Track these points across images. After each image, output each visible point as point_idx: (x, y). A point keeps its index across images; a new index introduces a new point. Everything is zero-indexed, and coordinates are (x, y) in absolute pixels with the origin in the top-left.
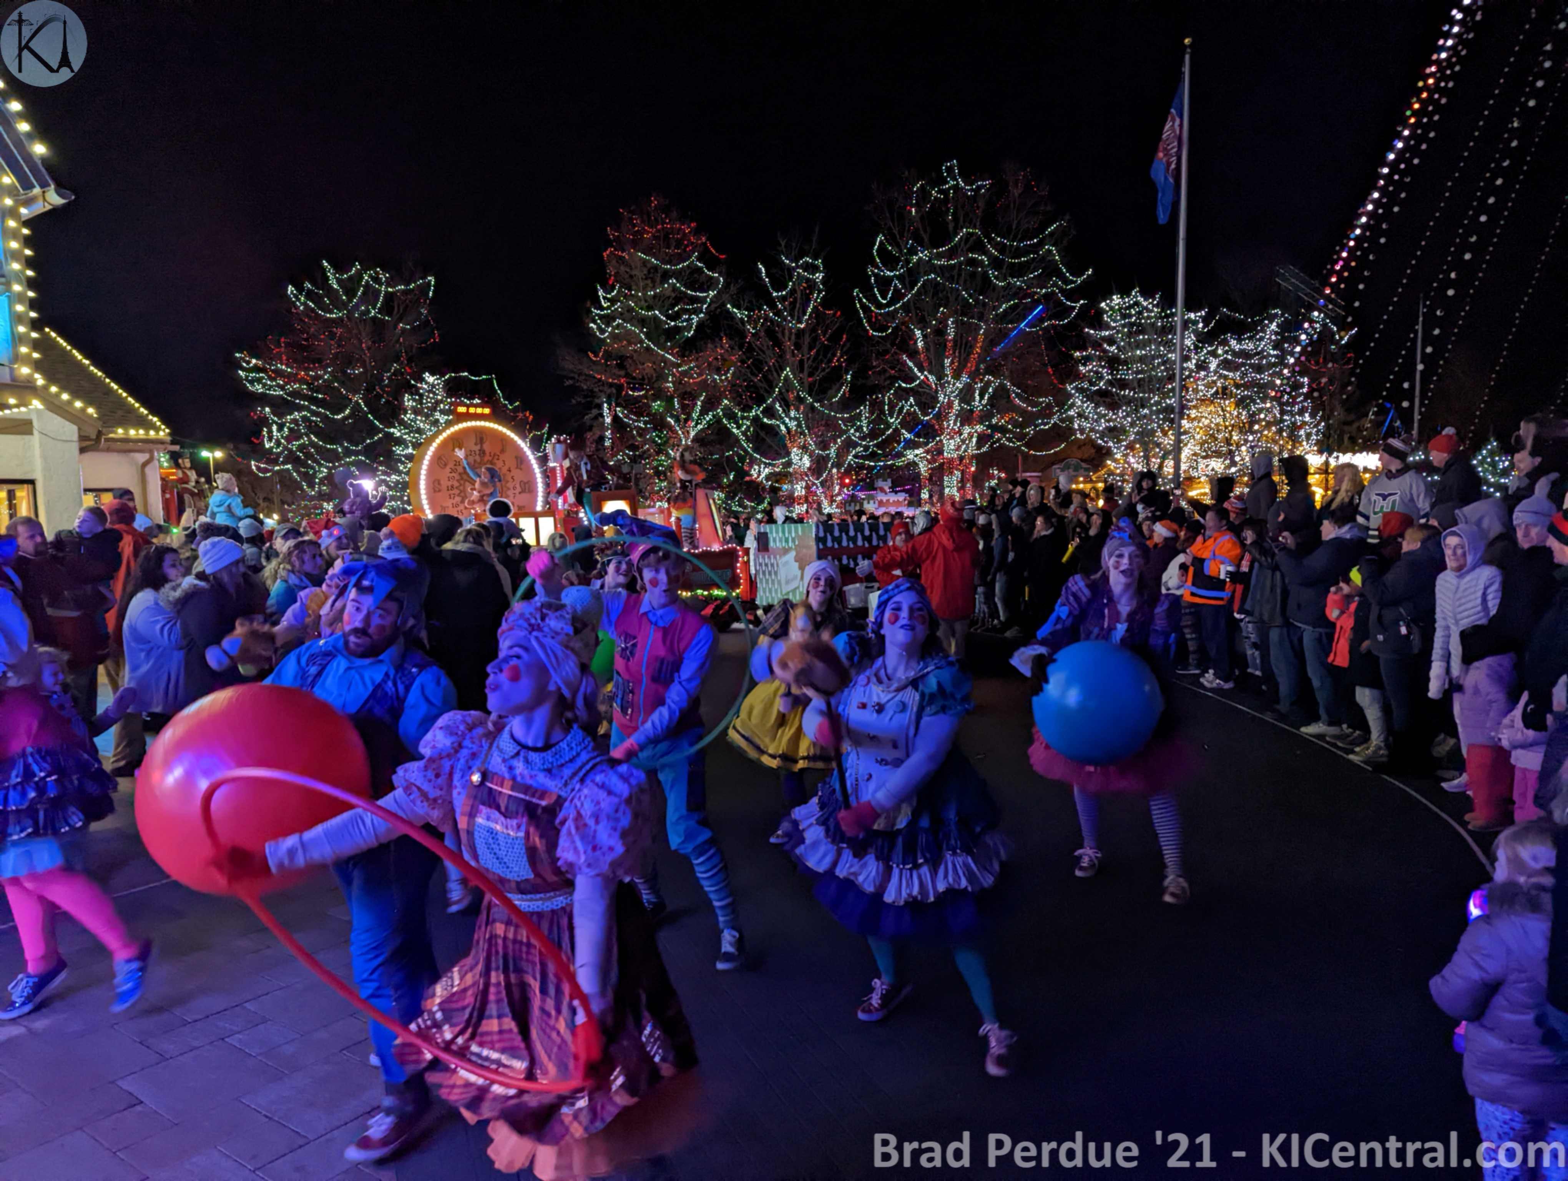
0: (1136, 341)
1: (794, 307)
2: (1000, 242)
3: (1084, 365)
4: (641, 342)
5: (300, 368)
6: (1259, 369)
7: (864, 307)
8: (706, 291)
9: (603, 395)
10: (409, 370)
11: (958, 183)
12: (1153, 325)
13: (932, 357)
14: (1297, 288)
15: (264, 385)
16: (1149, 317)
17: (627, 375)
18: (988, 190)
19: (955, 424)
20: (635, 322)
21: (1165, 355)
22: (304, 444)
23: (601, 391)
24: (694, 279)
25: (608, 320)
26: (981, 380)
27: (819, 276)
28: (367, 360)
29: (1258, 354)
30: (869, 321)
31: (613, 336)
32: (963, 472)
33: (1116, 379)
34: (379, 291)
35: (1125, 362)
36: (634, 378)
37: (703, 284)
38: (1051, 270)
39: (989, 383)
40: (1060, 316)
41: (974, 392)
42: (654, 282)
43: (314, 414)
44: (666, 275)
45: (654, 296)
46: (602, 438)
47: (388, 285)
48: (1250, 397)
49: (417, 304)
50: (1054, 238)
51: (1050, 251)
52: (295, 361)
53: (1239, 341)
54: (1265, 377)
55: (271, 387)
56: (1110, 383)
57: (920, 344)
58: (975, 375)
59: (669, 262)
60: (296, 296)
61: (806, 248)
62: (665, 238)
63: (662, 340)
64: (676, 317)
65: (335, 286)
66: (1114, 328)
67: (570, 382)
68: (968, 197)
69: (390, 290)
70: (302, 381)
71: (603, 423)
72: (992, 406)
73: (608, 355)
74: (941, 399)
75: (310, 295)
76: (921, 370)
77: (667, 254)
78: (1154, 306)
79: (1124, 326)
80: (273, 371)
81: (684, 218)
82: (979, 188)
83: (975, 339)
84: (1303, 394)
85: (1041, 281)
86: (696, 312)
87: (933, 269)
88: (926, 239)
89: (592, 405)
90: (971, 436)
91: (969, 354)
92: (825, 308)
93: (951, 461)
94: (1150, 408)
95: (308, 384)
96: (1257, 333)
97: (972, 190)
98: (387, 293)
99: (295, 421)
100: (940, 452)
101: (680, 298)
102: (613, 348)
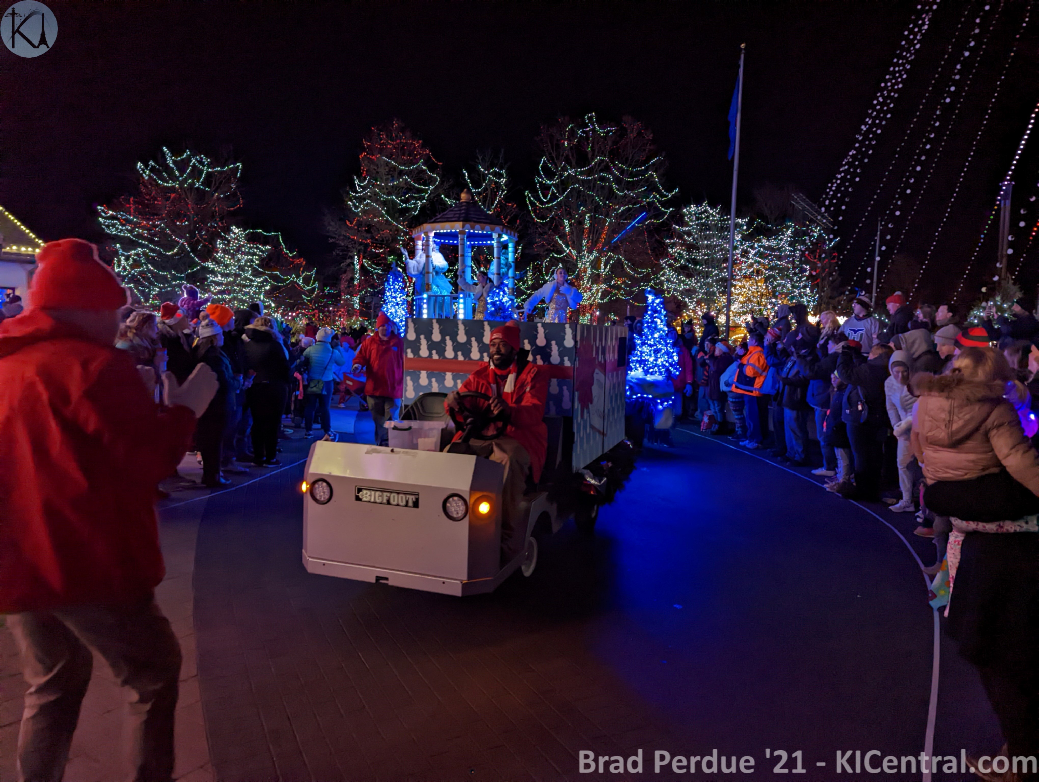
0: (704, 235)
1: (486, 200)
2: (621, 167)
3: (672, 248)
4: (383, 216)
5: (143, 219)
6: (780, 258)
7: (531, 202)
8: (428, 186)
9: (355, 250)
10: (221, 225)
11: (595, 128)
12: (716, 225)
13: (575, 239)
14: (804, 209)
15: (117, 229)
16: (713, 220)
17: (372, 238)
18: (613, 133)
19: (588, 283)
20: (379, 203)
21: (722, 245)
22: (143, 270)
23: (354, 248)
24: (419, 177)
25: (361, 200)
26: (606, 256)
27: (503, 181)
28: (192, 216)
29: (779, 249)
30: (535, 212)
31: (364, 211)
32: (592, 315)
33: (692, 259)
34: (203, 171)
35: (697, 249)
36: (377, 240)
37: (426, 181)
38: (652, 188)
39: (610, 258)
40: (657, 217)
41: (601, 263)
42: (393, 177)
43: (152, 250)
44: (401, 173)
45: (393, 187)
46: (353, 279)
47: (209, 165)
48: (773, 276)
49: (229, 181)
50: (655, 168)
51: (652, 175)
52: (140, 213)
53: (768, 240)
54: (783, 263)
55: (122, 230)
56: (687, 260)
57: (567, 229)
58: (600, 252)
59: (404, 165)
60: (143, 170)
61: (496, 162)
62: (402, 149)
63: (397, 215)
64: (406, 201)
65: (171, 165)
66: (691, 226)
67: (333, 240)
68: (602, 137)
69: (210, 170)
70: (144, 228)
71: (354, 269)
72: (612, 272)
73: (359, 224)
74: (579, 266)
75: (153, 170)
76: (567, 246)
77: (403, 159)
78: (716, 213)
79: (697, 225)
80: (124, 220)
81: (414, 136)
82: (609, 132)
83: (603, 228)
84: (805, 276)
85: (647, 194)
86: (421, 199)
87: (578, 181)
88: (574, 163)
89: (346, 256)
90: (597, 291)
91: (598, 239)
92: (506, 202)
94: (712, 277)
95: (149, 230)
96: (779, 236)
97: (604, 133)
98: (208, 172)
99: (137, 254)
101: (410, 189)
102: (363, 219)
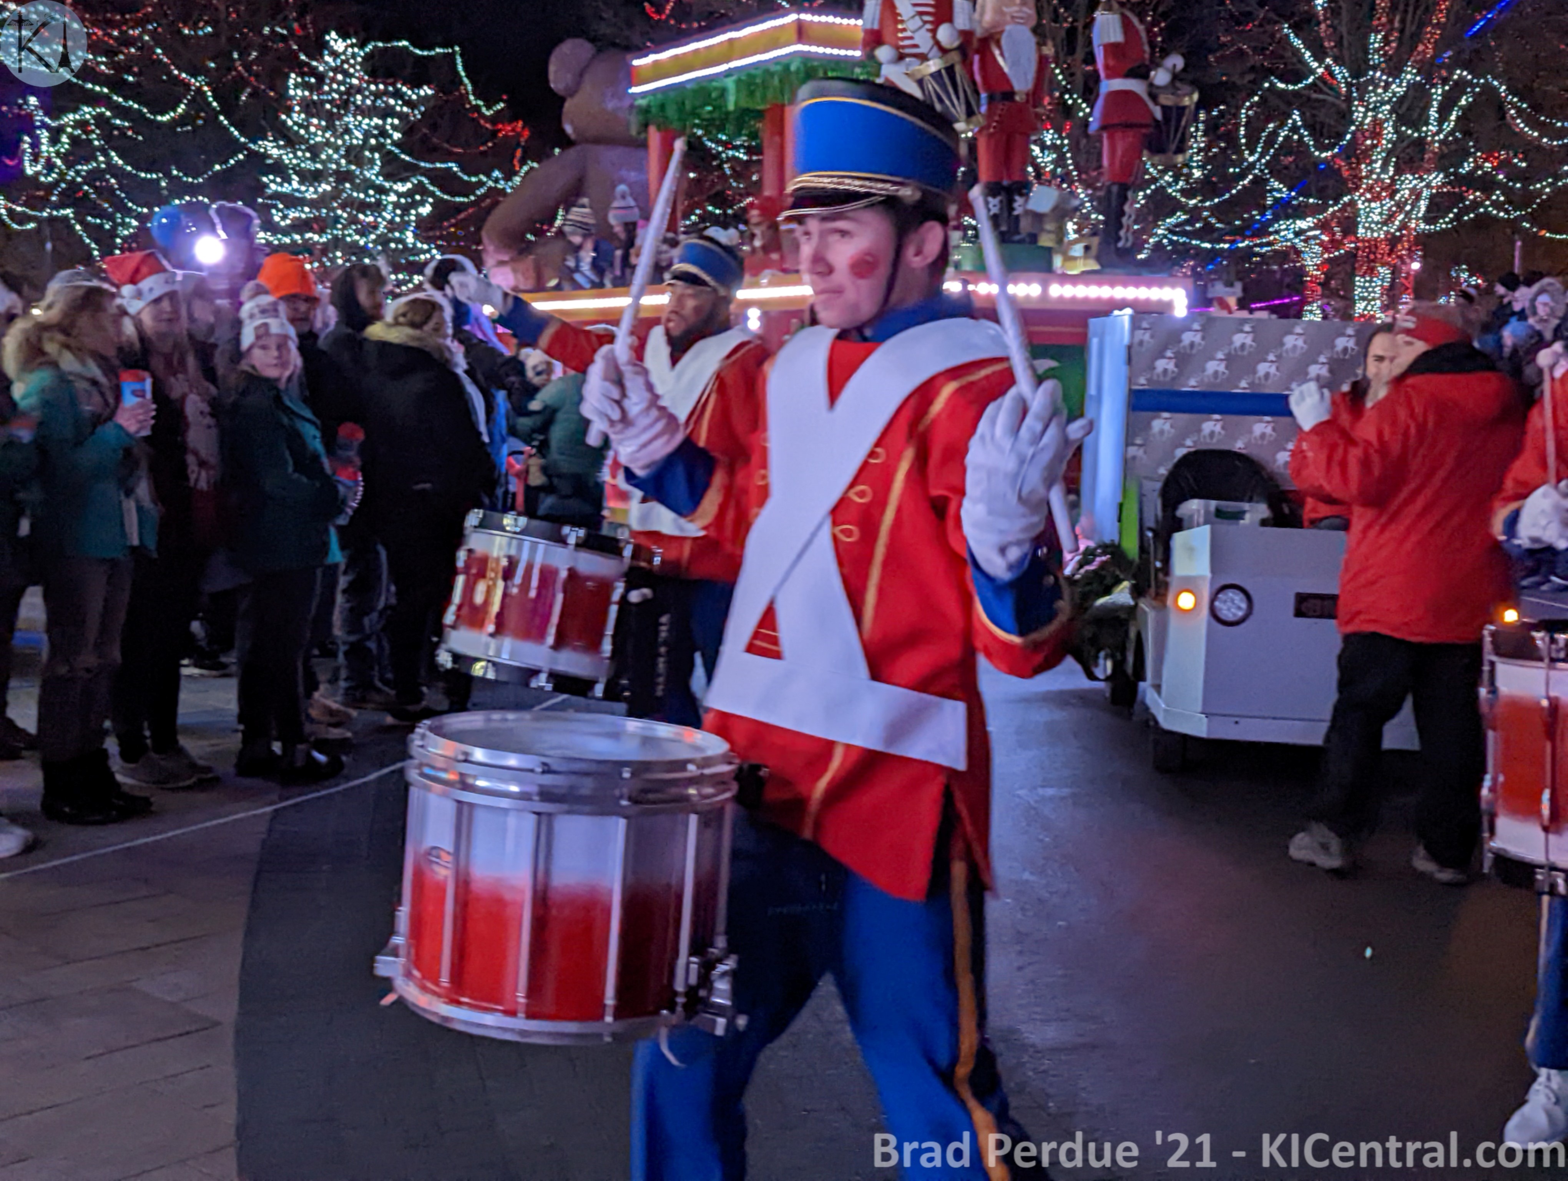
5: (96, 23)
10: (298, 32)
13: (1344, 30)
19: (1384, 168)
22: (97, 169)
26: (1445, 81)
28: (222, 10)
32: (1395, 272)
39: (1459, 87)
41: (1428, 106)
43: (120, 111)
52: (89, 8)
57: (1320, 3)
70: (98, 48)
74: (1358, 116)
76: (1319, 55)
90: (1417, 195)
91: (1420, 27)
93: (1373, 244)
95: (111, 53)
99: (82, 124)
100: (1349, 225)
